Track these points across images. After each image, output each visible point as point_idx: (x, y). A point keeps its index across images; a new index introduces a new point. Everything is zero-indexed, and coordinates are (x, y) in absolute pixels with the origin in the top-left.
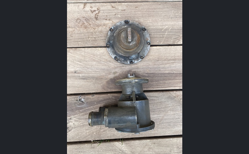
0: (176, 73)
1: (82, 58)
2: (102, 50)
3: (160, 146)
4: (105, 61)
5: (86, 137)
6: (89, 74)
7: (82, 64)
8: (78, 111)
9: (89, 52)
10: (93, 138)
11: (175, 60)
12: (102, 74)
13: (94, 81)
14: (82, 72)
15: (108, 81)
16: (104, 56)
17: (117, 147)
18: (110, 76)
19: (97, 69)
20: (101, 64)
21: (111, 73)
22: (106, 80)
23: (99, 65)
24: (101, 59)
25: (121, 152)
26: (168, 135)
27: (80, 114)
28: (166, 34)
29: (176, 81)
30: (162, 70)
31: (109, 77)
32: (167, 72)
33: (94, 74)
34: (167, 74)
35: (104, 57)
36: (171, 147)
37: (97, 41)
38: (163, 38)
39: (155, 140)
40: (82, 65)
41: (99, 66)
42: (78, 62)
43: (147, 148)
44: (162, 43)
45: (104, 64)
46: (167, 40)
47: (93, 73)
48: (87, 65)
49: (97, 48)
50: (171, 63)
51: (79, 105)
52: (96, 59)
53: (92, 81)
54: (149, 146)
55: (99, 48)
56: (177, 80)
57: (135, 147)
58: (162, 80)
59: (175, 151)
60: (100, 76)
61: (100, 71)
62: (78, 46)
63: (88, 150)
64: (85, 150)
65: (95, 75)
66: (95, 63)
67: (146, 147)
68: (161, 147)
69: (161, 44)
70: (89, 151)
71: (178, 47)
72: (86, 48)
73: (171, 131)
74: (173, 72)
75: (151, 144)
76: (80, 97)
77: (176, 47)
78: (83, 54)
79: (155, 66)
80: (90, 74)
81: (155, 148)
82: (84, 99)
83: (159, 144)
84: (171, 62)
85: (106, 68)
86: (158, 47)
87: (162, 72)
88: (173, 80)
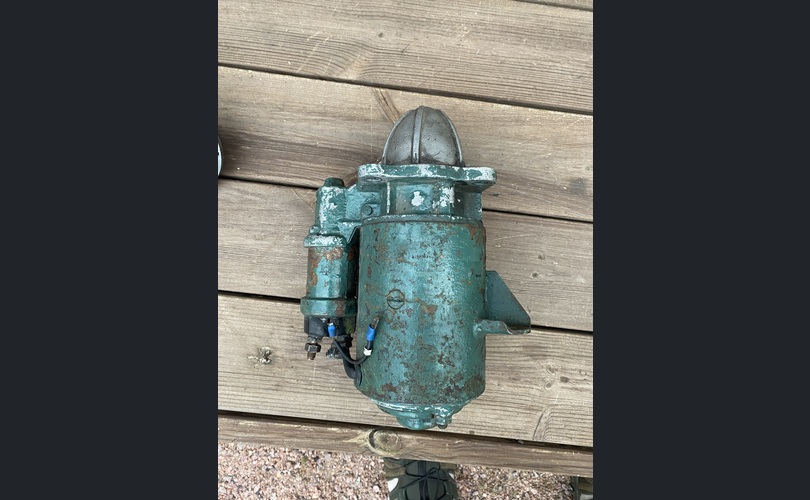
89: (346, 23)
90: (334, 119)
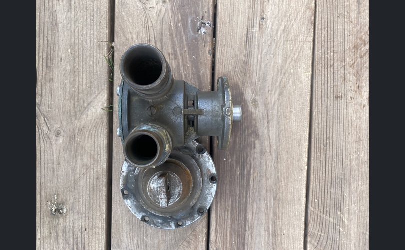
0: (245, 235)
1: (292, 36)
2: (307, 79)
3: (92, 190)
4: (283, 84)
5: (124, 33)
6: (257, 47)
7: (279, 34)
8: (180, 18)
9: (305, 51)
10: (119, 47)
11: (275, 235)
12: (255, 74)
13: (242, 57)
14: (262, 33)
15: (239, 87)
16: (294, 82)
17: (97, 96)
18: (250, 92)
19: (267, 65)
20: (278, 75)
21: (256, 95)
22: (240, 84)
23: (276, 70)
24: (287, 75)
25: (86, 105)
26: (113, 209)
27: (173, 22)
28: (331, 220)
29: (229, 235)
30: (255, 205)
31: (248, 90)
32: (249, 216)
33: (256, 59)
34: (246, 216)
35: (291, 81)
36: (87, 215)
37: (326, 70)
38: (324, 214)
39: (104, 180)
40: (277, 33)
41: (274, 70)
42: (285, 27)
43: (89, 163)
44: (313, 210)
45: (277, 81)
46: (319, 220)
47: (260, 57)
48: (277, 46)
49: (311, 69)
50: (269, 227)
51: (193, 21)
52: (288, 65)
53: (242, 53)
54: (92, 167)
55: (311, 73)
56: (231, 238)
57: (93, 137)
58: (232, 204)
59: (77, 222)
60: (250, 70)
61: (262, 72)
62: (317, 29)
63: (96, 34)
64: (95, 27)
65: (254, 61)
66: (280, 61)
67: (92, 161)
68: (88, 193)
69: (311, 208)
70: (92, 36)
71: (302, 244)
72: (312, 46)
73: (122, 218)
74: (247, 229)
75: (97, 172)
76: (210, 26)
77: (303, 239)
78: (301, 38)
79: (264, 192)
80: (256, 51)
81: (88, 180)
82: (205, 33)
83: (95, 188)
84: (271, 227)
85: (268, 86)
86: (304, 200)
87: (250, 206)
88: (231, 228)
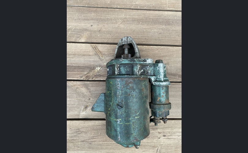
89: (80, 23)
90: (78, 56)
